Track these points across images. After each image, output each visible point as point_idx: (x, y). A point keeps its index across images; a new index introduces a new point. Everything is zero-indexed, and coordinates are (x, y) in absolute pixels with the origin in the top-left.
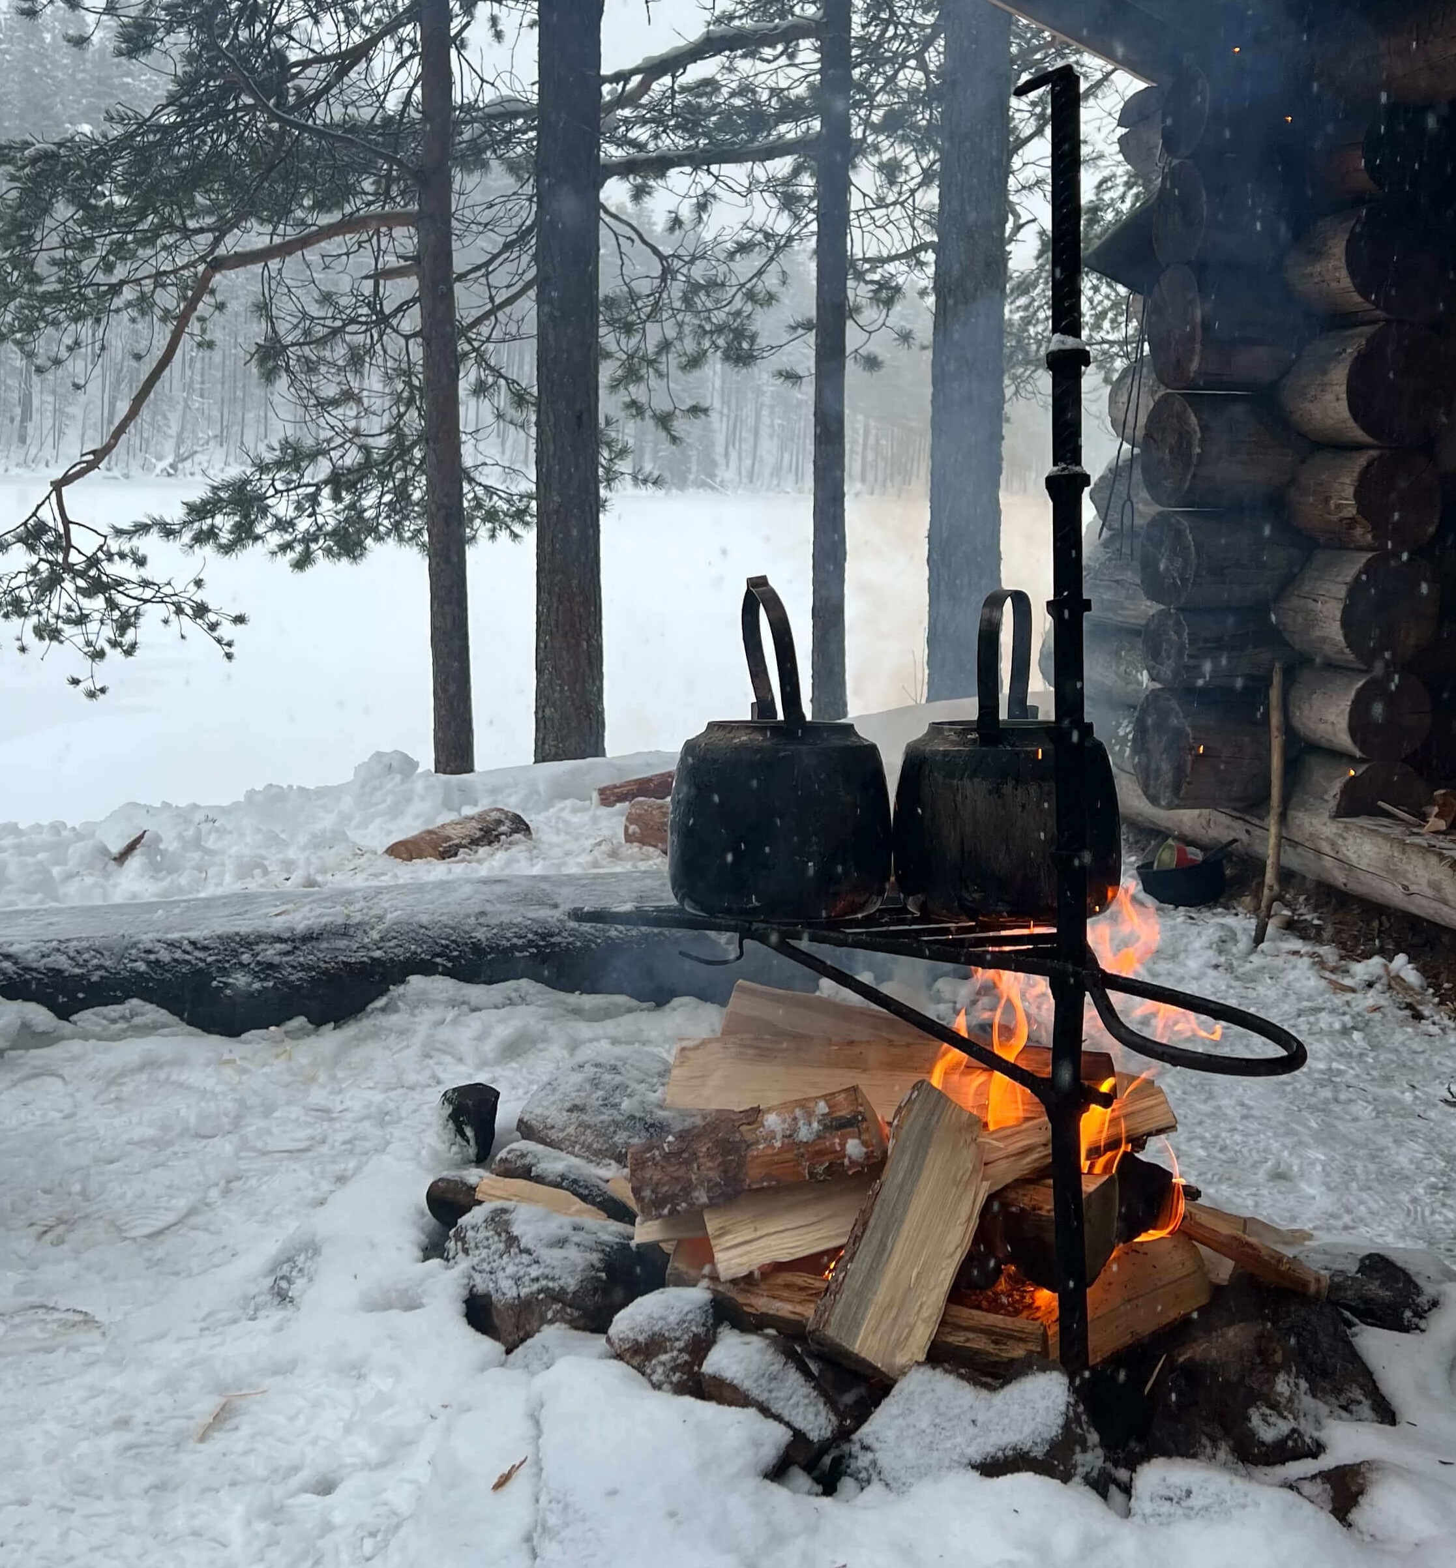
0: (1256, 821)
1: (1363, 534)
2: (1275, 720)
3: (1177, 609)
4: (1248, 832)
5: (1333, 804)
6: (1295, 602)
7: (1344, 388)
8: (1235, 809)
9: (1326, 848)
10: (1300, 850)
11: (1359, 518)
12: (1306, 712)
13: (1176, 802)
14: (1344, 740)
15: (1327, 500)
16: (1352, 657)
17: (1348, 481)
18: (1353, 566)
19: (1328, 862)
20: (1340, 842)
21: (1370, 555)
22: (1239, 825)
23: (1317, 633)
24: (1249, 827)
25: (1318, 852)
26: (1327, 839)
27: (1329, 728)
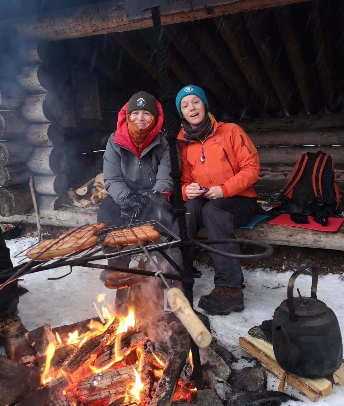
0: (30, 215)
1: (50, 143)
2: (32, 190)
3: (4, 166)
4: (27, 218)
5: (53, 207)
6: (34, 161)
7: (42, 109)
8: (24, 213)
9: (52, 217)
10: (44, 219)
11: (49, 140)
12: (41, 187)
13: (11, 214)
14: (53, 192)
15: (39, 136)
16: (52, 172)
17: (45, 131)
18: (49, 151)
19: (53, 220)
20: (57, 215)
21: (52, 148)
22: (24, 216)
23: (42, 167)
24: (27, 216)
25: (50, 218)
26: (53, 215)
27: (48, 190)
